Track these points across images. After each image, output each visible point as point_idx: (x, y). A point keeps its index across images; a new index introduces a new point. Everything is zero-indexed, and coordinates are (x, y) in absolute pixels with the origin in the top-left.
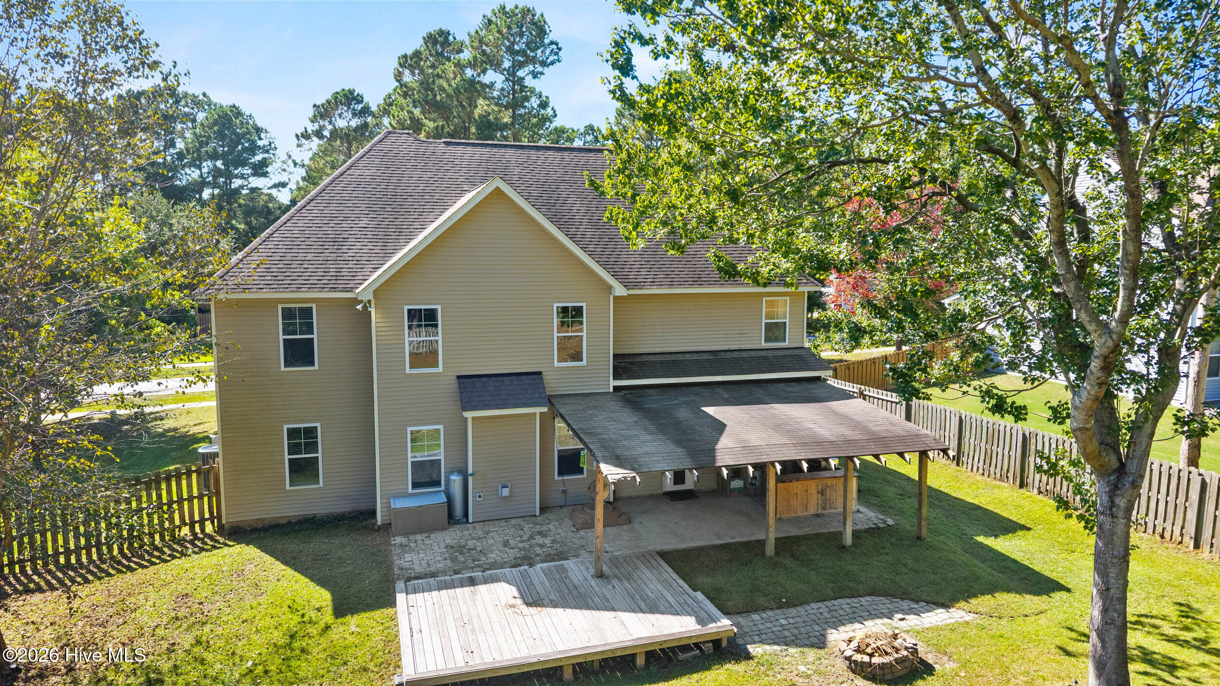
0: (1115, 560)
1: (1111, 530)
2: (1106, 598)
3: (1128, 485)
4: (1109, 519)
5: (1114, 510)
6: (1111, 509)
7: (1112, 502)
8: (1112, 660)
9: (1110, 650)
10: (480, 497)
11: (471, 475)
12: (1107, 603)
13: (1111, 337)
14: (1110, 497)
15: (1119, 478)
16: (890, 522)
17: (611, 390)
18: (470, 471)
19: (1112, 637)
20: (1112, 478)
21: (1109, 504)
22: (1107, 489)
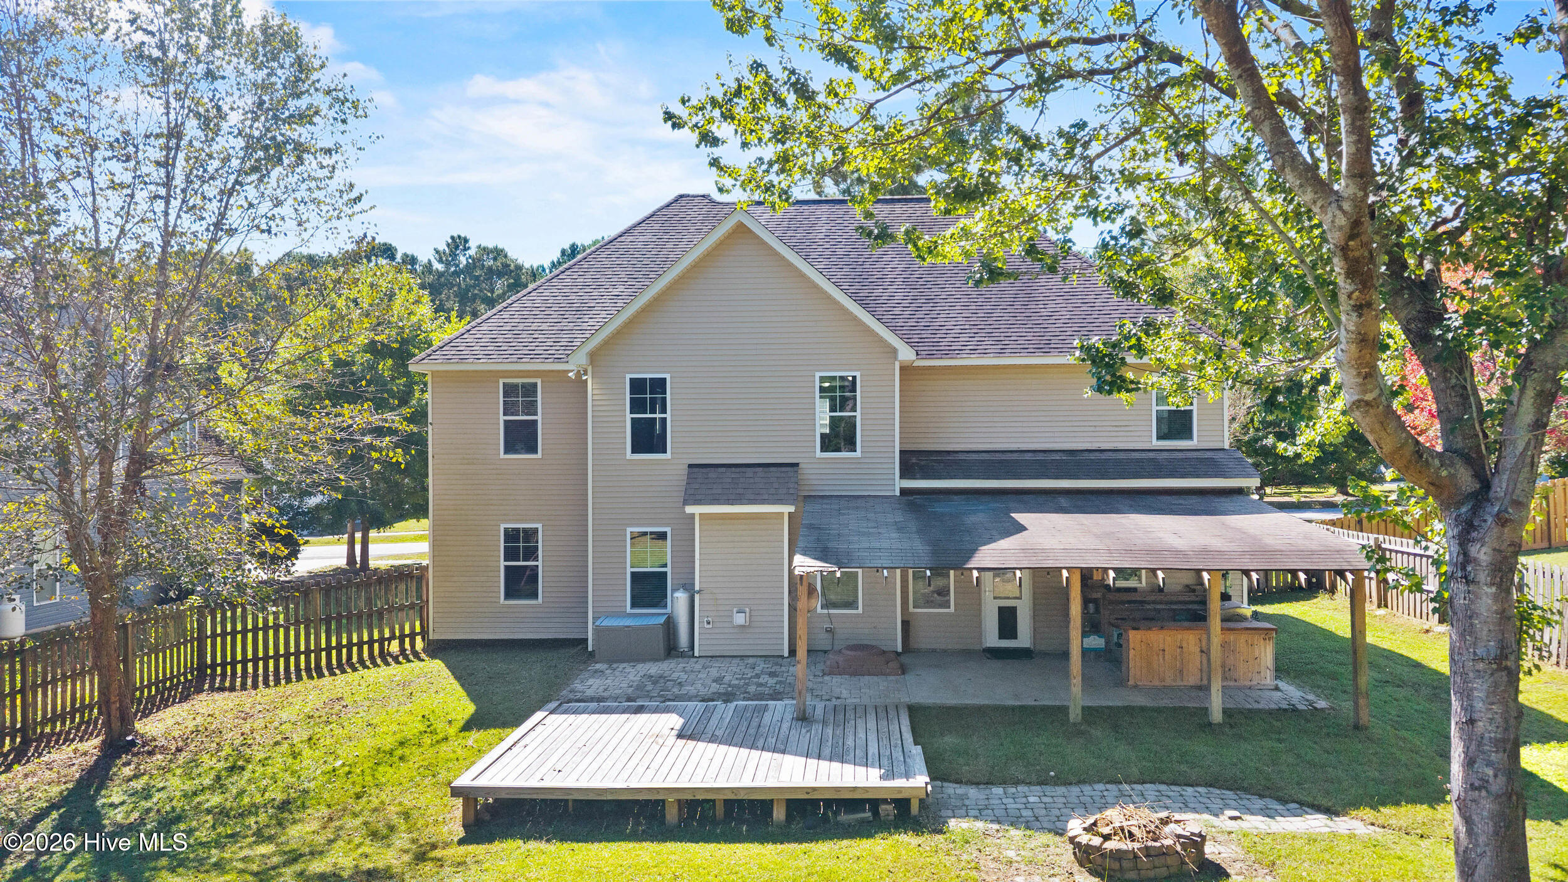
0: (1481, 666)
1: (1467, 608)
2: (1470, 739)
3: (1490, 520)
4: (1463, 587)
5: (1469, 569)
6: (1464, 568)
7: (1465, 554)
8: (1486, 860)
9: (1482, 839)
10: (709, 623)
11: (699, 592)
12: (1473, 747)
13: (1340, 208)
14: (1460, 544)
15: (1475, 511)
16: (1322, 704)
17: (898, 493)
18: (697, 588)
19: (1485, 813)
20: (1464, 510)
21: (1461, 558)
22: (1456, 531)
